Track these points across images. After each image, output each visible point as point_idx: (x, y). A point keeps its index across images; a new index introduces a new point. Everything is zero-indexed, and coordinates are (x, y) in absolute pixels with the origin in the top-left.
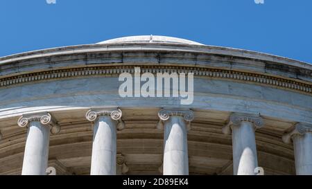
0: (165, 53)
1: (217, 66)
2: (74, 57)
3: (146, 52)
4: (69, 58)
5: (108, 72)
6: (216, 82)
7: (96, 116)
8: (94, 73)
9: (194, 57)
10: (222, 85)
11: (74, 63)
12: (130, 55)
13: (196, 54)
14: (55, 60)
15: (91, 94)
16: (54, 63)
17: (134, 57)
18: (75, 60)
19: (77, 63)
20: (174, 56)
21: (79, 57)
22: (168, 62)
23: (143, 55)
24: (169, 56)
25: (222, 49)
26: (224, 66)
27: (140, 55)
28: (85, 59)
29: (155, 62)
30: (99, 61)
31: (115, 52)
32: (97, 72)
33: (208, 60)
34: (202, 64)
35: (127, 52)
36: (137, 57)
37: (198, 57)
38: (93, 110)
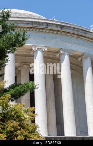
0: (64, 26)
1: (81, 34)
2: (28, 22)
3: (57, 25)
4: (25, 22)
5: (40, 31)
6: (79, 40)
7: (36, 49)
8: (35, 30)
9: (74, 29)
10: (81, 41)
11: (27, 25)
12: (51, 25)
13: (75, 28)
14: (19, 22)
15: (34, 39)
16: (19, 23)
17: (52, 26)
18: (28, 24)
19: (29, 25)
20: (67, 28)
21: (30, 23)
22: (64, 30)
23: (56, 26)
24: (65, 27)
25: (80, 27)
26: (83, 34)
27: (54, 25)
28: (32, 24)
29: (59, 29)
30: (38, 26)
31: (45, 23)
32: (36, 30)
33: (78, 31)
34: (76, 33)
35: (50, 24)
36: (53, 26)
37: (75, 29)
38: (35, 46)
